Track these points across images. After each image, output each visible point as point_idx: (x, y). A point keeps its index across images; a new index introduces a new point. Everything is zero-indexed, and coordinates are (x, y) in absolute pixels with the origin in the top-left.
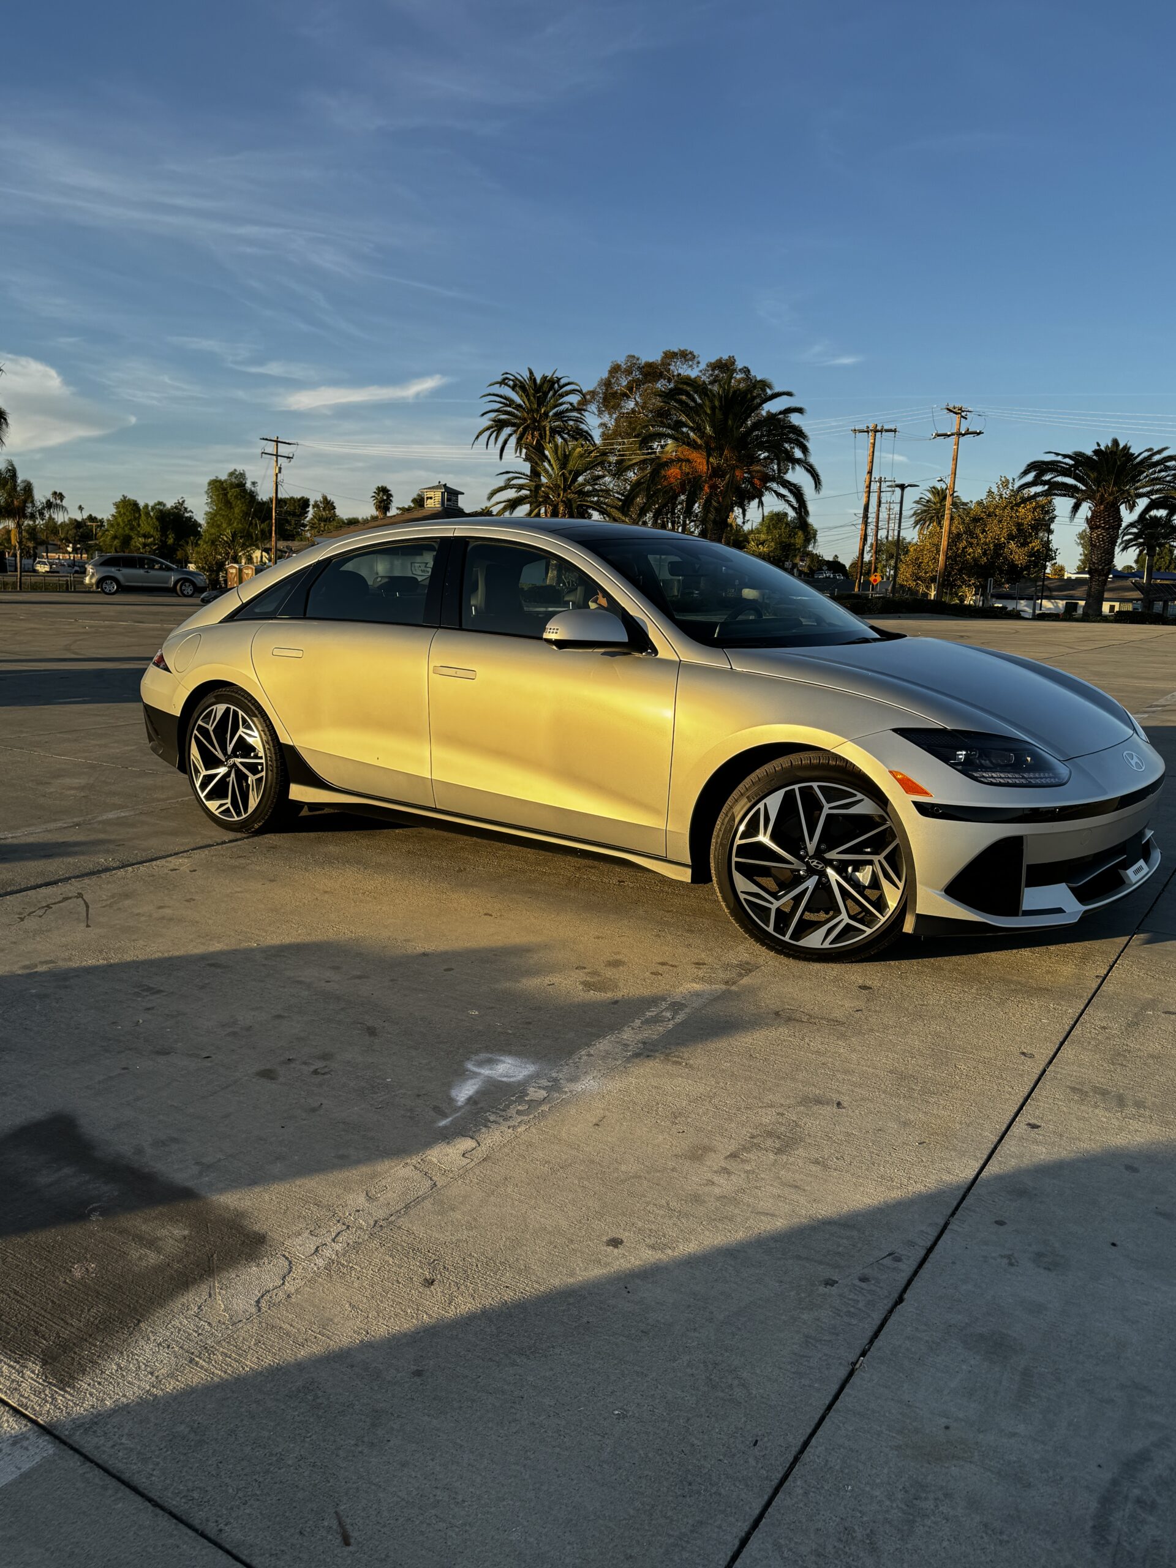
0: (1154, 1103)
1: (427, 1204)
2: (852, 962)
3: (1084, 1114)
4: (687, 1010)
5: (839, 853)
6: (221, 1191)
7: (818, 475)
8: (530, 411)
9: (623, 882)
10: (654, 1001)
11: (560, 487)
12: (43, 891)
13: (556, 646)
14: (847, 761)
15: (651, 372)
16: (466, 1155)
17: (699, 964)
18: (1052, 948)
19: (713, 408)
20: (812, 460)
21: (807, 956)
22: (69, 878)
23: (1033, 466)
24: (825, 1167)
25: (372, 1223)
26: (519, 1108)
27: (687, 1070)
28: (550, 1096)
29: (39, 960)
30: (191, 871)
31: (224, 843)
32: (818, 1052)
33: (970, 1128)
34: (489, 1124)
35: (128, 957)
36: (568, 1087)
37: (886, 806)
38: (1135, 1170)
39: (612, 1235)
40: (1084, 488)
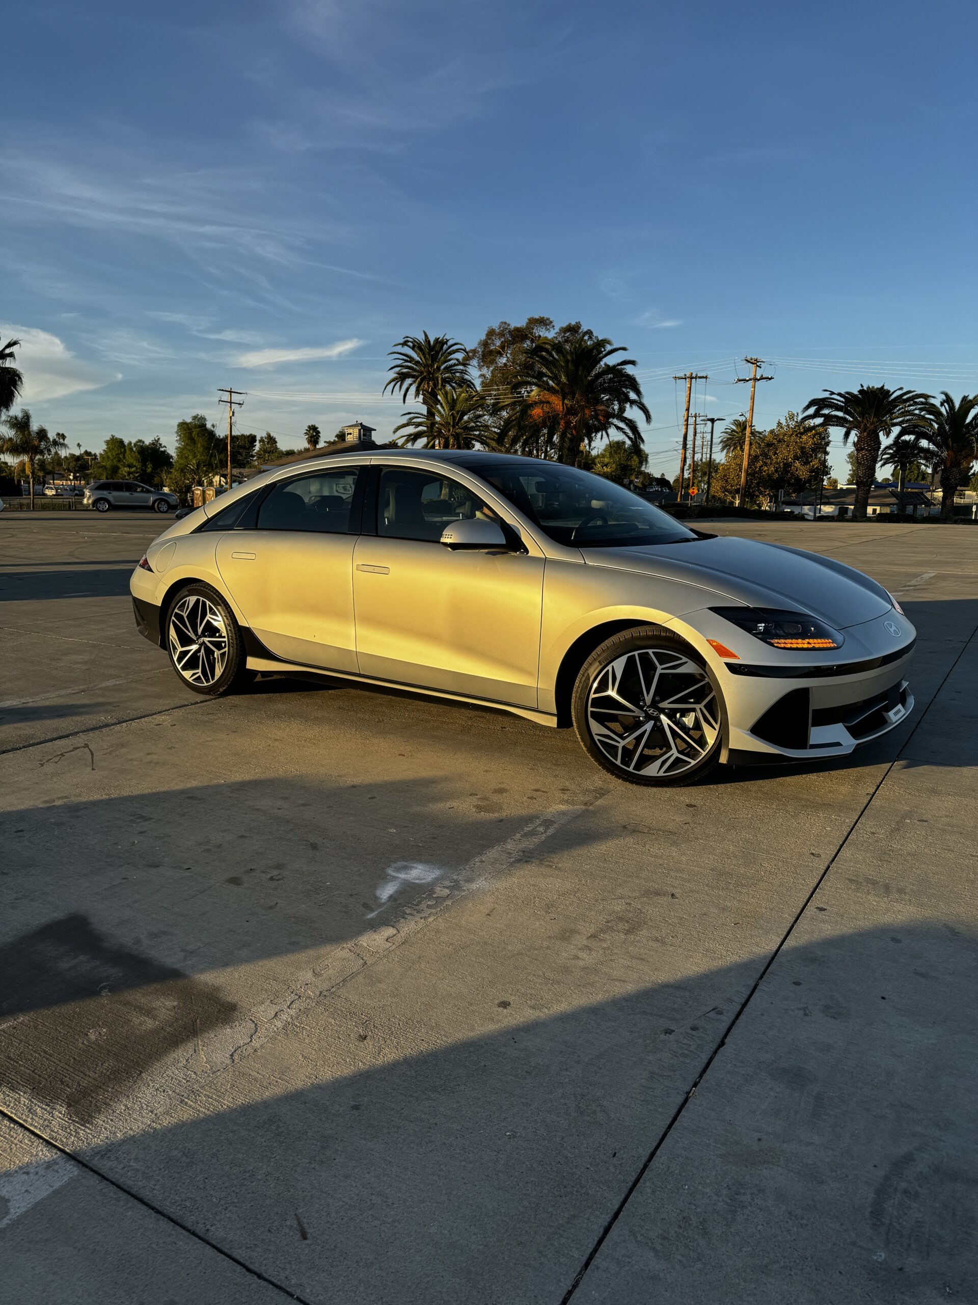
0: (912, 890)
1: (360, 978)
2: (681, 786)
3: (860, 900)
4: (556, 826)
5: (668, 703)
6: (202, 971)
7: (648, 412)
8: (426, 366)
9: (505, 728)
10: (530, 819)
11: (450, 424)
12: (57, 742)
13: (451, 548)
14: (675, 632)
15: (519, 335)
16: (389, 940)
17: (564, 790)
18: (832, 773)
19: (567, 362)
20: (645, 401)
21: (647, 783)
22: (78, 733)
23: (812, 403)
24: (664, 943)
25: (318, 993)
26: (429, 903)
27: (557, 871)
28: (453, 894)
29: (56, 796)
30: (172, 726)
31: (197, 703)
32: (656, 856)
33: (773, 912)
34: (406, 916)
35: (125, 793)
36: (466, 886)
37: (705, 666)
38: (899, 941)
39: (501, 1000)
40: (851, 419)
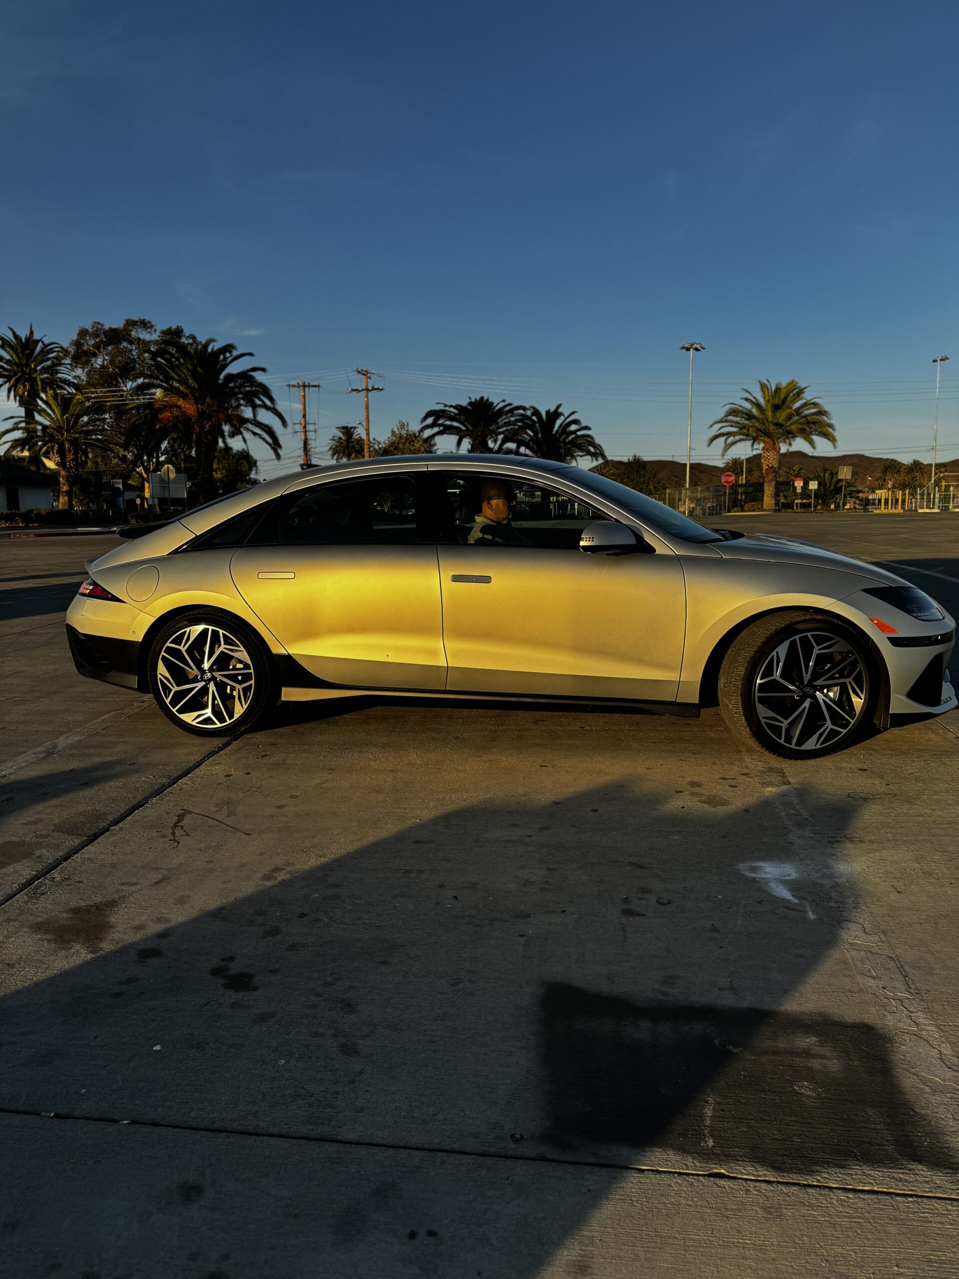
5: (823, 680)
7: (284, 419)
11: (63, 428)
15: (115, 336)
16: (868, 933)
20: (279, 407)
23: (429, 415)
25: (908, 993)
26: (834, 894)
29: (264, 870)
30: (245, 774)
34: (841, 909)
40: (464, 428)
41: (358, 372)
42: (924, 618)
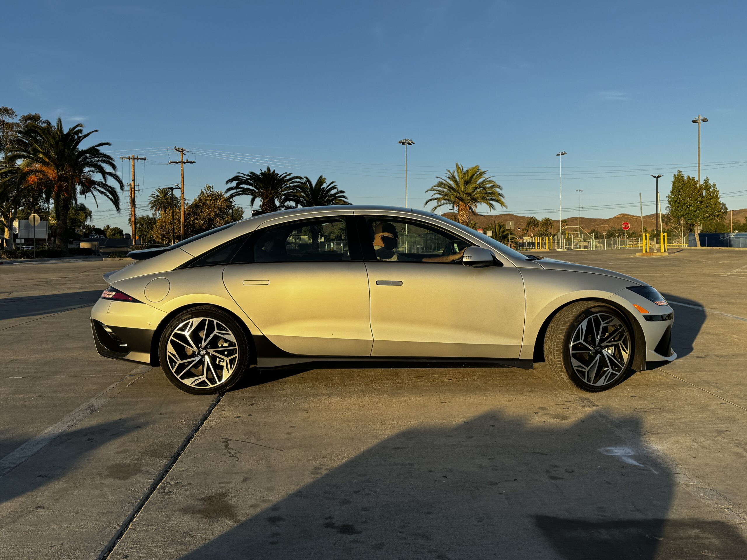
5: (606, 343)
7: (121, 182)
16: (691, 479)
23: (234, 179)
41: (176, 149)
42: (660, 304)
